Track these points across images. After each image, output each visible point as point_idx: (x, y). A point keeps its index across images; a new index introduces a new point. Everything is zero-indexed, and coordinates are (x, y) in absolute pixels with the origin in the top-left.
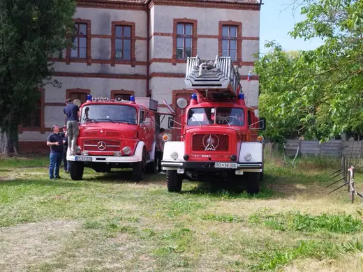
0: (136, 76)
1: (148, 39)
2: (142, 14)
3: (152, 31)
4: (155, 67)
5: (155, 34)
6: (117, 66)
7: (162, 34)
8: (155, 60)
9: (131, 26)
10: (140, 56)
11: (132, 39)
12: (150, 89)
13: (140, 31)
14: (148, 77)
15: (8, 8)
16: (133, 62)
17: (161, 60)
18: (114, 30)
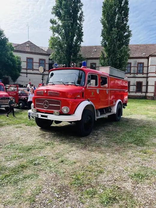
0: (144, 77)
1: (148, 67)
2: (147, 60)
3: (149, 64)
4: (149, 75)
5: (150, 65)
6: (138, 75)
7: (153, 65)
8: (150, 73)
9: (143, 63)
10: (145, 72)
11: (143, 67)
12: (148, 80)
13: (145, 65)
14: (147, 78)
15: (112, 61)
16: (143, 73)
17: (152, 73)
18: (138, 65)
